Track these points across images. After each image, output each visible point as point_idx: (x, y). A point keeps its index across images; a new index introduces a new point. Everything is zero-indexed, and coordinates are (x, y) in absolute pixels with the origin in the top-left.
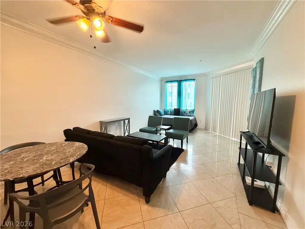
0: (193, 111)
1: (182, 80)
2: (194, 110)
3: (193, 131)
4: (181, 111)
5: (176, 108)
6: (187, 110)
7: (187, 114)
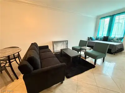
0: (121, 39)
1: (115, 15)
2: (123, 38)
3: (116, 54)
4: (109, 38)
5: (106, 36)
6: (115, 37)
7: (114, 41)
